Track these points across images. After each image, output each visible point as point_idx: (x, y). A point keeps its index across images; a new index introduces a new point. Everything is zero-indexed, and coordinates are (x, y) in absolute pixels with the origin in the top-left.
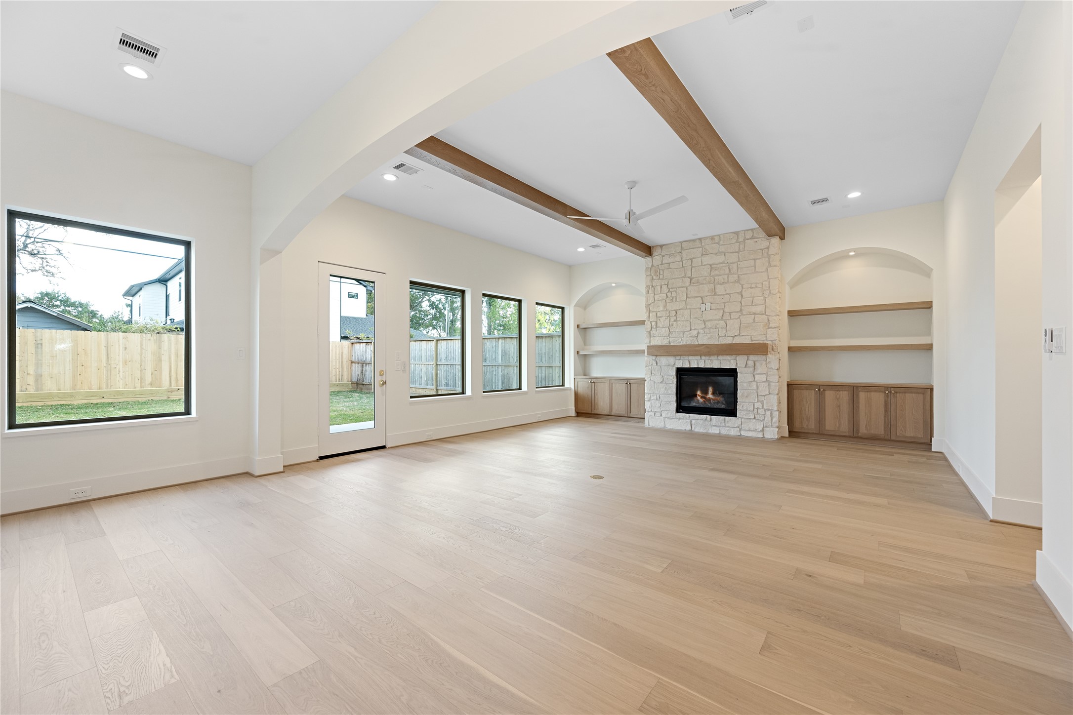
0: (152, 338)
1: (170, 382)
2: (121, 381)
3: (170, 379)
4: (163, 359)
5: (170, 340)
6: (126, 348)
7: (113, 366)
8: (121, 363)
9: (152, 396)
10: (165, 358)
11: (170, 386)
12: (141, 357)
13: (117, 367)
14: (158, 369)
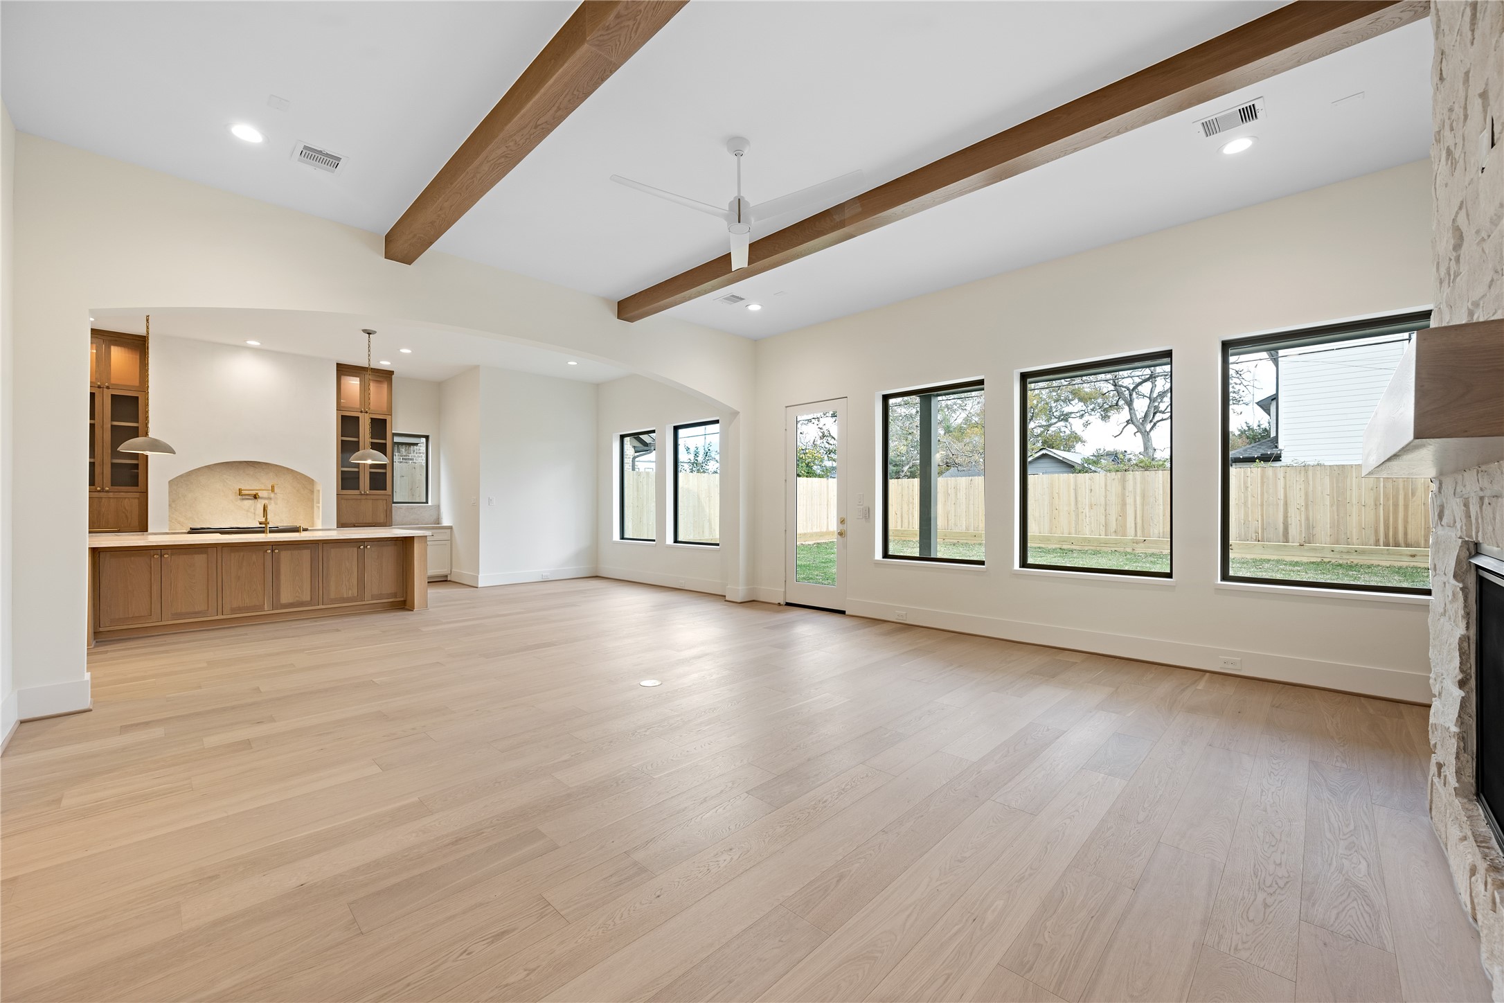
0: (1116, 477)
1: (1136, 531)
2: (1088, 527)
3: (1136, 527)
4: (1127, 502)
5: (1135, 479)
6: (1091, 490)
7: (1080, 510)
8: (1087, 507)
9: (1114, 545)
10: (1129, 501)
11: (1136, 535)
12: (1105, 500)
13: (1084, 511)
14: (1123, 514)
